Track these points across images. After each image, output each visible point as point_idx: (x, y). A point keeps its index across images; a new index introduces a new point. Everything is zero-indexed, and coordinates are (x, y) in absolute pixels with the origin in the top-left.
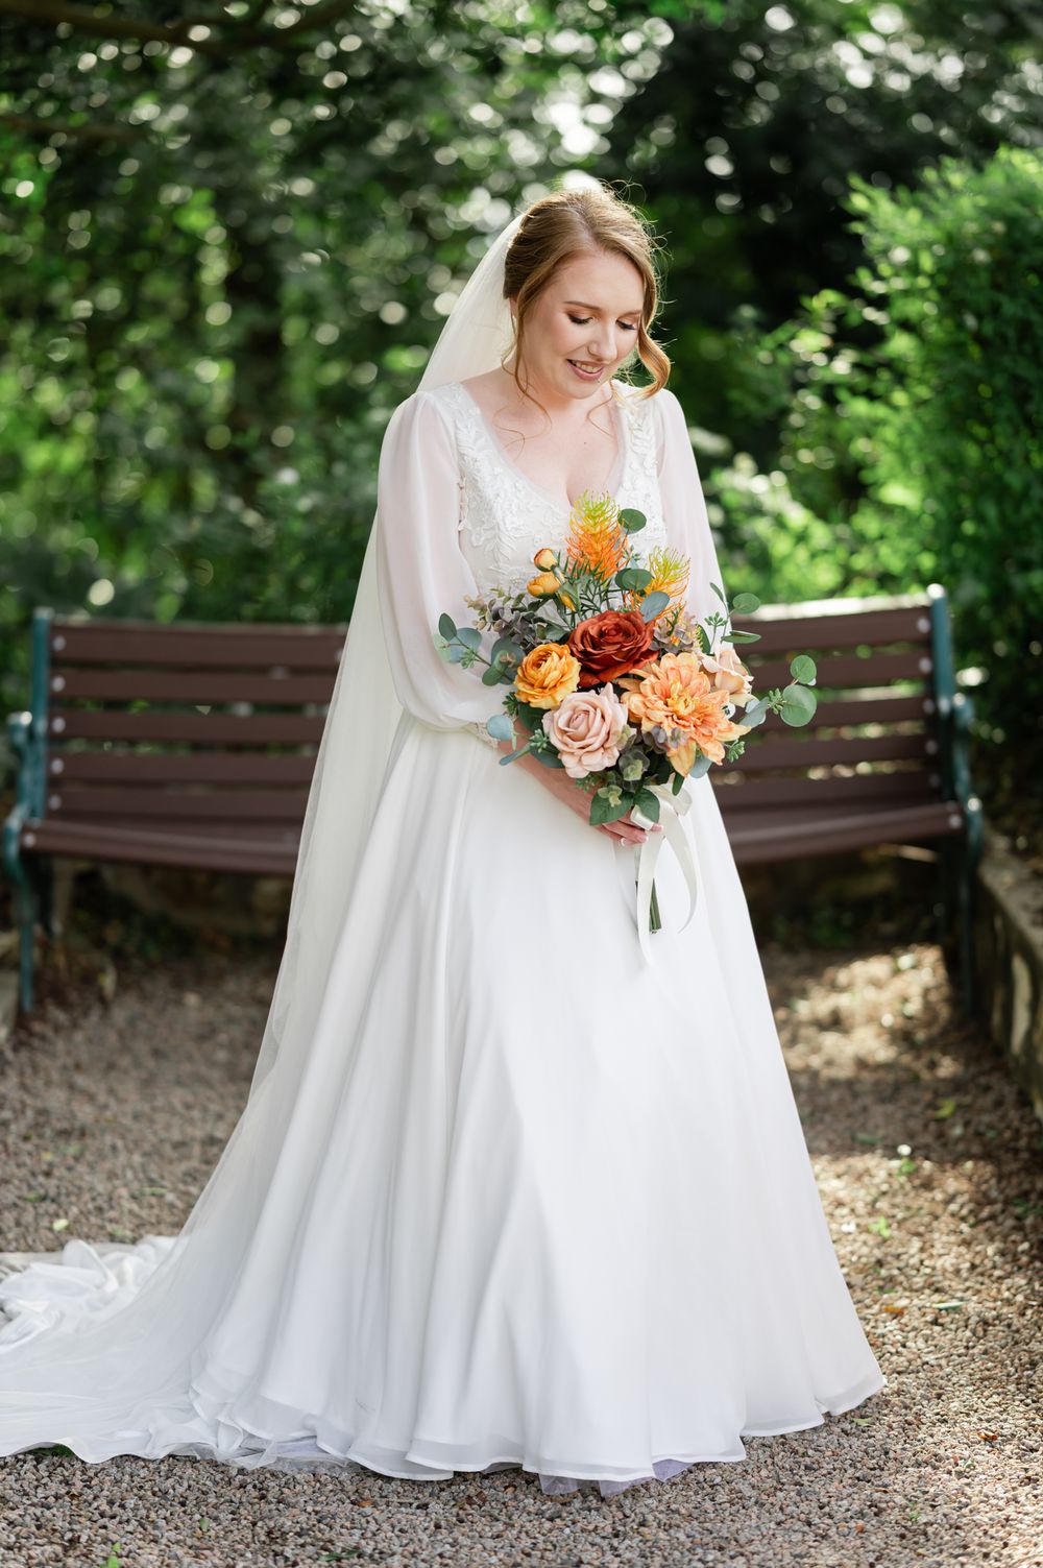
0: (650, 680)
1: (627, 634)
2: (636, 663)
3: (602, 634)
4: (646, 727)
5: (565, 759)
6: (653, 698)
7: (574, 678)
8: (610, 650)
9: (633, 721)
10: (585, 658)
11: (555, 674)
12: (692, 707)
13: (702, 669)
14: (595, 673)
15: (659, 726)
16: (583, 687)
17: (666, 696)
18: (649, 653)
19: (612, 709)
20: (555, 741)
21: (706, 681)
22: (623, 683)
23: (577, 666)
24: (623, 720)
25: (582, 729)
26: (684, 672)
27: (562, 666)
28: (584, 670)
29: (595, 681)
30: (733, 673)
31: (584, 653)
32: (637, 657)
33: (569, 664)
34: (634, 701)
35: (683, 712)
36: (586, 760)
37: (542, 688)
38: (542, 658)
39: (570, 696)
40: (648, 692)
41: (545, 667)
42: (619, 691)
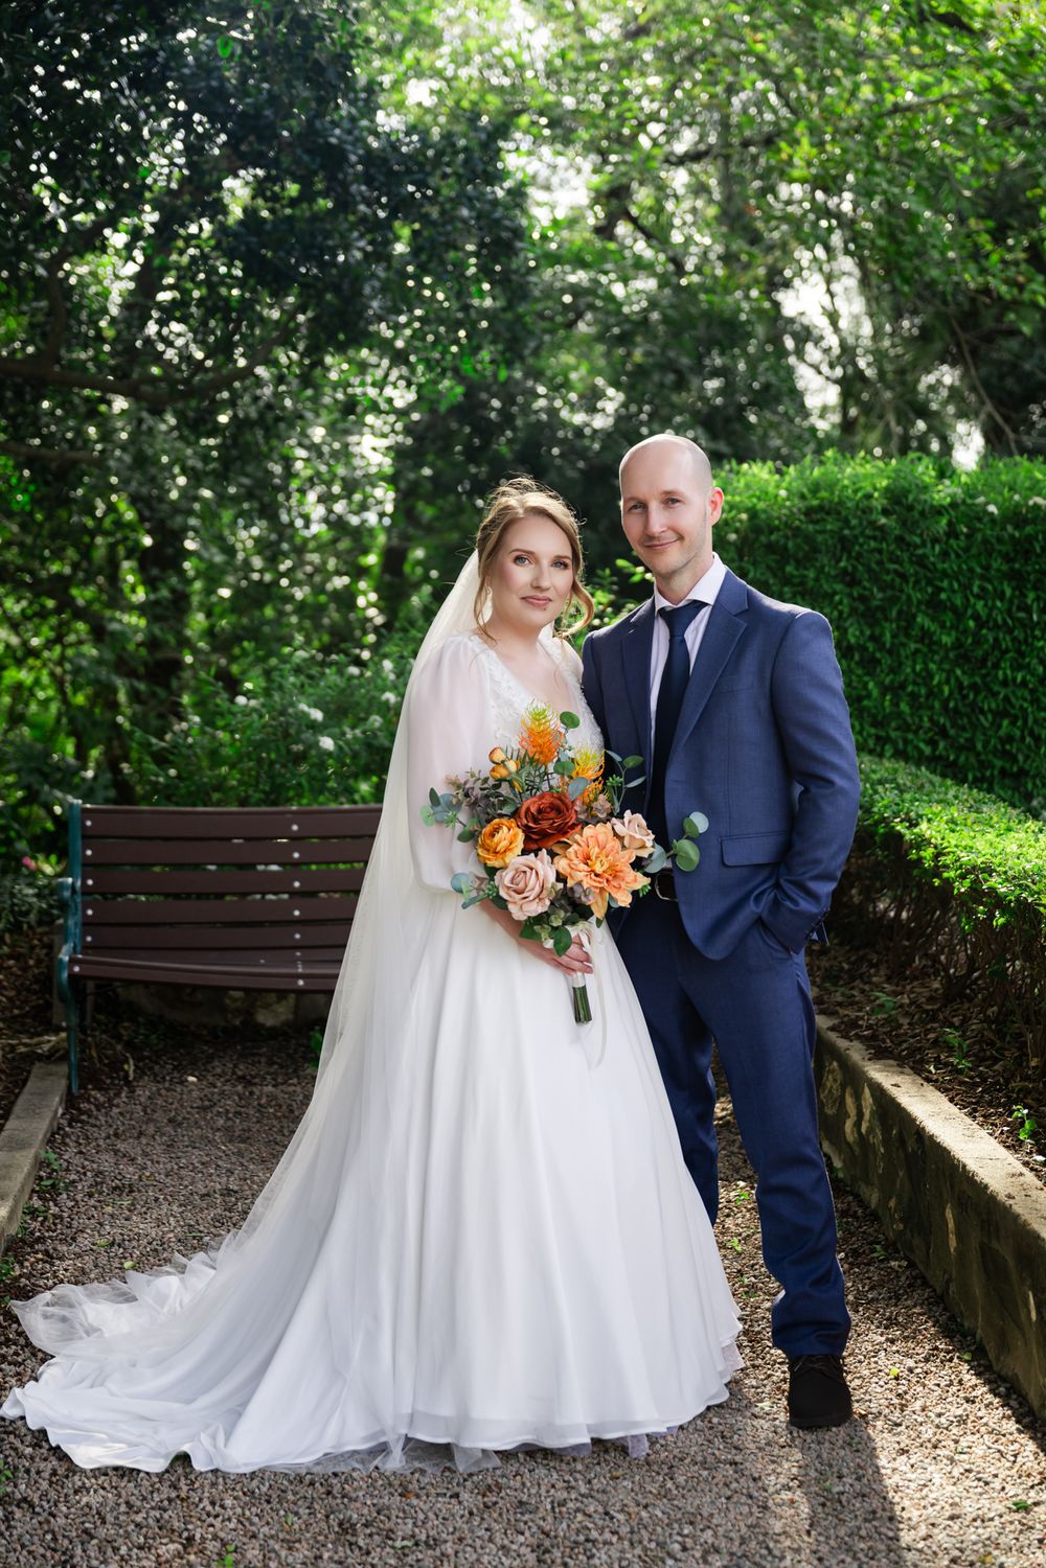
0: (575, 847)
1: (559, 811)
2: (565, 833)
3: (540, 811)
4: (570, 883)
5: (511, 907)
6: (576, 861)
7: (519, 845)
8: (545, 824)
9: (560, 878)
10: (527, 830)
11: (504, 843)
12: (606, 866)
13: (616, 834)
14: (536, 841)
15: (580, 883)
16: (525, 852)
17: (587, 859)
18: (573, 827)
19: (544, 868)
20: (503, 893)
21: (617, 844)
22: (556, 849)
23: (521, 836)
24: (552, 878)
25: (521, 885)
26: (601, 838)
27: (509, 836)
28: (527, 839)
29: (535, 847)
30: (638, 836)
31: (526, 826)
32: (564, 830)
33: (515, 835)
34: (562, 864)
35: (599, 870)
36: (525, 908)
37: (496, 853)
38: (497, 830)
39: (515, 859)
40: (573, 857)
41: (497, 837)
42: (552, 855)
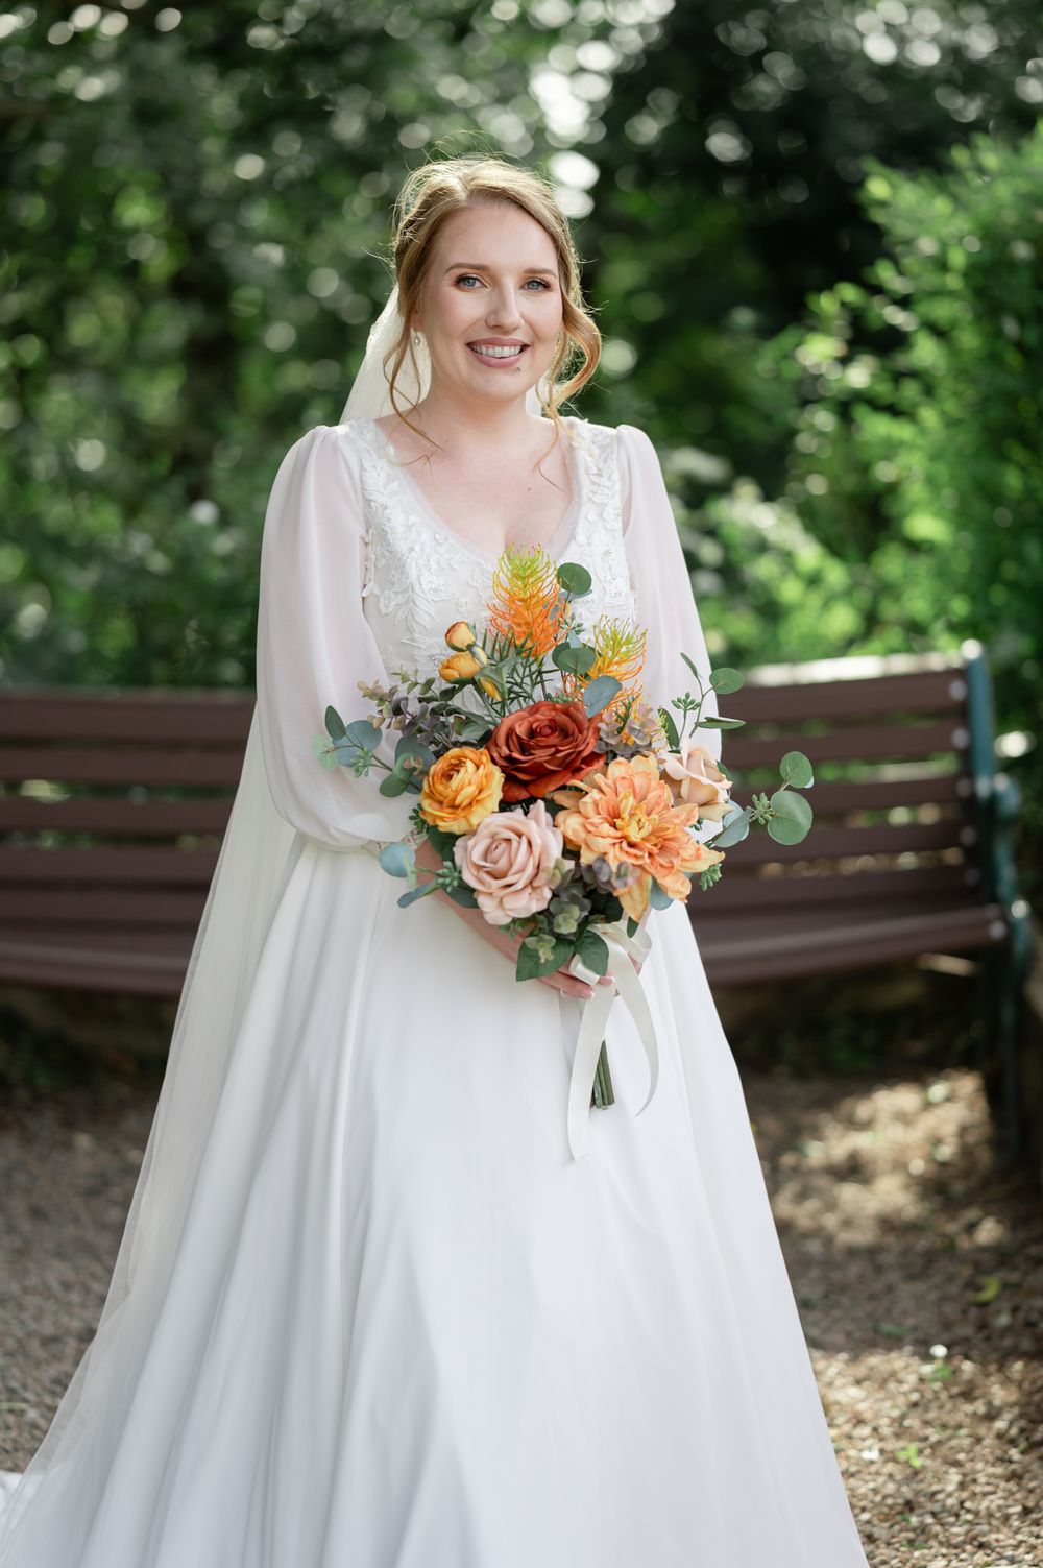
0: (595, 794)
1: (565, 734)
2: (577, 771)
3: (532, 733)
4: (586, 858)
5: (483, 901)
6: (596, 819)
7: (495, 793)
8: (541, 755)
9: (571, 851)
10: (508, 765)
11: (470, 790)
12: (647, 829)
13: (664, 776)
14: (524, 785)
15: (603, 858)
16: (505, 805)
17: (614, 817)
18: (592, 759)
19: (541, 833)
20: (469, 878)
21: (667, 793)
22: (561, 799)
23: (498, 777)
24: (556, 850)
25: (503, 863)
26: (639, 783)
27: (479, 778)
28: (510, 780)
29: (524, 795)
30: (705, 780)
31: (509, 759)
32: (575, 765)
33: (488, 776)
34: (571, 824)
35: (634, 835)
36: (509, 903)
37: (454, 807)
38: (456, 767)
39: (489, 818)
40: (590, 810)
41: (457, 779)
42: (554, 809)
